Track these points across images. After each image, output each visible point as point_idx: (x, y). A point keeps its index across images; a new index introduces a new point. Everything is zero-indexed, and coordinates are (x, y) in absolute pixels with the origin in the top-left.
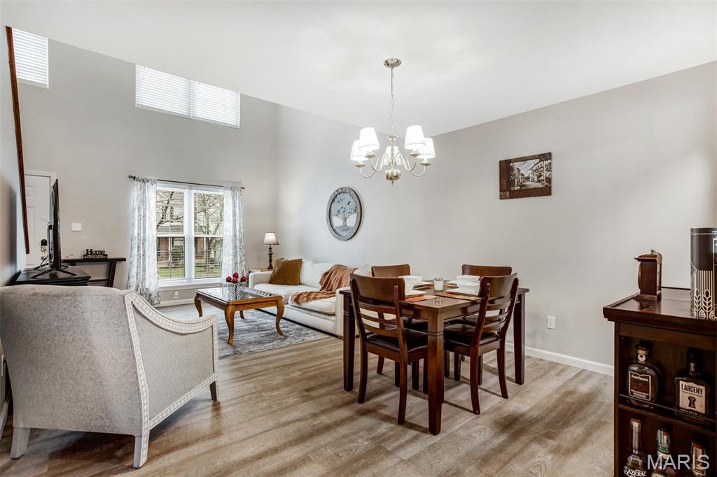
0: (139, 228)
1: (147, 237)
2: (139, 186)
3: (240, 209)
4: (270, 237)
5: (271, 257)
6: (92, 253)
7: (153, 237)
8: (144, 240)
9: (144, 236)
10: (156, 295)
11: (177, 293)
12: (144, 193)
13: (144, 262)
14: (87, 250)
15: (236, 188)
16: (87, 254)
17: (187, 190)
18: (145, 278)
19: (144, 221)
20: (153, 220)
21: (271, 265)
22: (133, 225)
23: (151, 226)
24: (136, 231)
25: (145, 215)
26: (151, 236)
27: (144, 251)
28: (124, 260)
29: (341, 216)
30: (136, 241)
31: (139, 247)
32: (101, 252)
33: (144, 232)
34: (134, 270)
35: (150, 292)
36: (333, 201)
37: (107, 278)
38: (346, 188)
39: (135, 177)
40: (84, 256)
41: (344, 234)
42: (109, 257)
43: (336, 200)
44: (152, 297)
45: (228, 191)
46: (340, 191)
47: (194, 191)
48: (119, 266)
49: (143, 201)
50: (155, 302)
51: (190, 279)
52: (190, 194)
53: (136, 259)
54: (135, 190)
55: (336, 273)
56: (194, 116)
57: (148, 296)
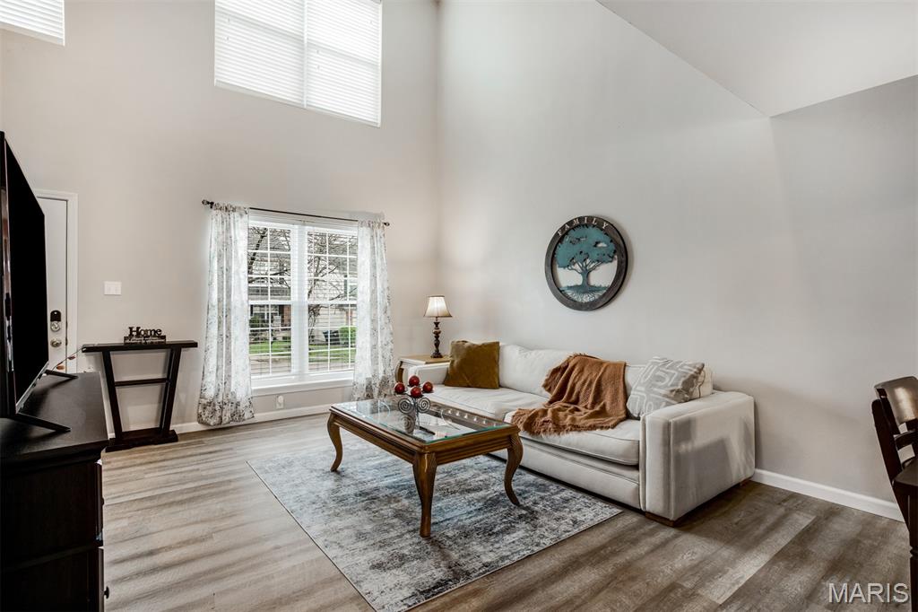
0: (220, 290)
1: (233, 304)
2: (219, 219)
3: (382, 259)
4: (436, 305)
5: (437, 337)
6: (139, 334)
7: (242, 304)
8: (229, 310)
9: (229, 303)
10: (248, 404)
11: (281, 399)
12: (228, 229)
13: (227, 348)
14: (131, 329)
15: (377, 223)
16: (131, 335)
17: (296, 227)
18: (230, 376)
19: (229, 277)
20: (242, 276)
21: (437, 351)
22: (210, 284)
23: (239, 285)
24: (215, 296)
25: (230, 268)
26: (239, 305)
27: (228, 329)
28: (195, 345)
29: (577, 266)
30: (214, 312)
31: (220, 322)
32: (156, 332)
33: (229, 296)
34: (212, 362)
35: (238, 399)
36: (561, 240)
37: (166, 377)
38: (590, 218)
39: (212, 203)
40: (125, 338)
41: (586, 298)
42: (168, 340)
43: (567, 239)
44: (241, 408)
45: (364, 228)
46: (577, 222)
47: (308, 228)
48: (185, 354)
49: (226, 245)
50: (246, 417)
51: (301, 374)
52: (301, 232)
53: (215, 341)
54: (213, 226)
55: (581, 371)
56: (308, 105)
57: (234, 405)
